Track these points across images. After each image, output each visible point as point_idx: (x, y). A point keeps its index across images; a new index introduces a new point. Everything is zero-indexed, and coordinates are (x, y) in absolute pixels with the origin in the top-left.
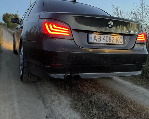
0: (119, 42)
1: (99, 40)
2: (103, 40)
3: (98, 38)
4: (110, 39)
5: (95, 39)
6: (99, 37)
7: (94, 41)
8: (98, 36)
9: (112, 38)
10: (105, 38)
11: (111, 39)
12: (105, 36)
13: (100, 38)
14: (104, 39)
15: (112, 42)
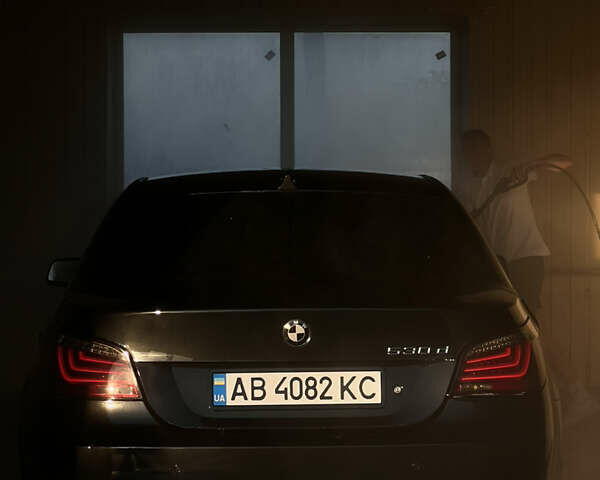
0: (354, 398)
1: (258, 393)
2: (277, 392)
3: (253, 388)
4: (309, 388)
5: (239, 390)
6: (258, 384)
7: (233, 399)
8: (253, 379)
9: (321, 382)
10: (286, 384)
11: (314, 387)
12: (285, 378)
13: (262, 388)
14: (281, 389)
15: (322, 397)
